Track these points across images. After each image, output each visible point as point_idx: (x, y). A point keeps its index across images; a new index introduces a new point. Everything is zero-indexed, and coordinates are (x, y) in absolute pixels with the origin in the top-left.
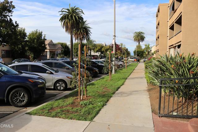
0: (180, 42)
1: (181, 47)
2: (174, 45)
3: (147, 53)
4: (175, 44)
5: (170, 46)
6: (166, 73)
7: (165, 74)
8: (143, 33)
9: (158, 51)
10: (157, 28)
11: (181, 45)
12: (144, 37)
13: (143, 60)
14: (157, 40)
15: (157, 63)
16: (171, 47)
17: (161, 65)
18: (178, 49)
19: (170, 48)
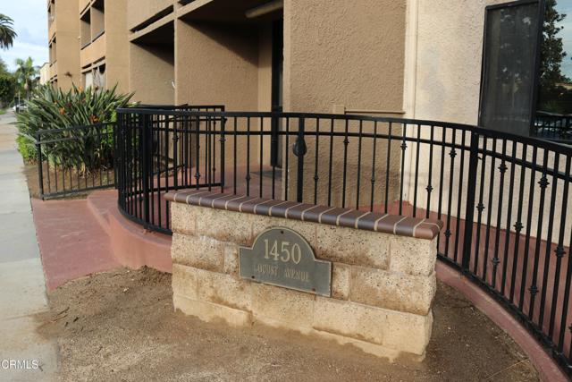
0: (104, 58)
1: (106, 71)
2: (94, 66)
3: (26, 86)
4: (95, 63)
5: (84, 68)
6: (52, 124)
7: (50, 126)
8: (8, 19)
9: (56, 80)
10: (49, 11)
11: (106, 66)
12: (13, 34)
13: (14, 108)
14: (51, 47)
15: (35, 106)
16: (87, 69)
17: (43, 110)
18: (102, 77)
19: (84, 73)
